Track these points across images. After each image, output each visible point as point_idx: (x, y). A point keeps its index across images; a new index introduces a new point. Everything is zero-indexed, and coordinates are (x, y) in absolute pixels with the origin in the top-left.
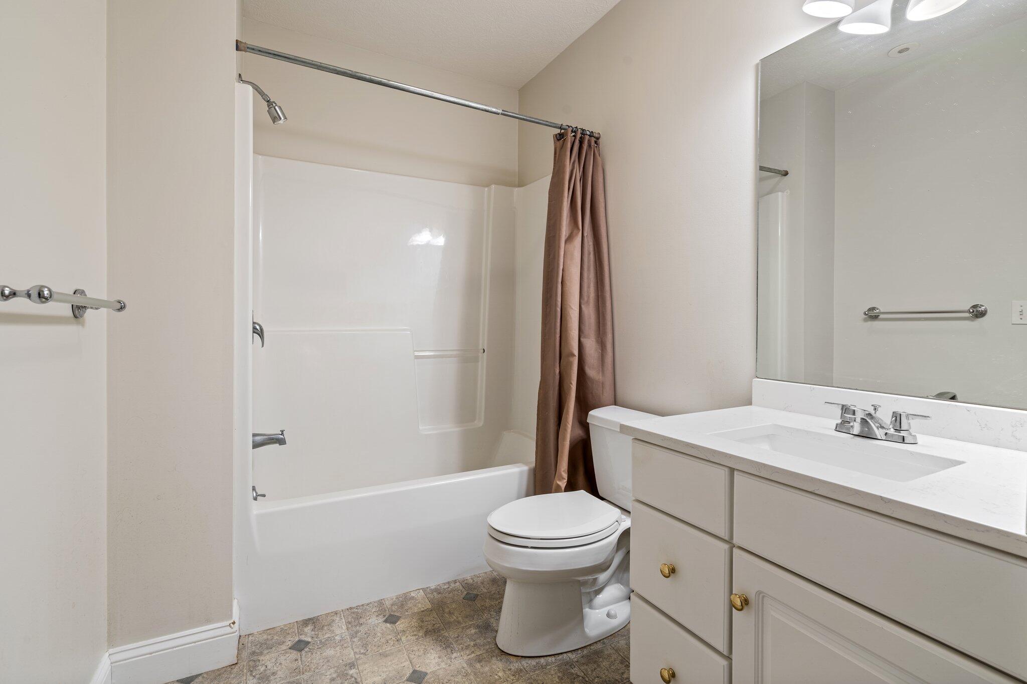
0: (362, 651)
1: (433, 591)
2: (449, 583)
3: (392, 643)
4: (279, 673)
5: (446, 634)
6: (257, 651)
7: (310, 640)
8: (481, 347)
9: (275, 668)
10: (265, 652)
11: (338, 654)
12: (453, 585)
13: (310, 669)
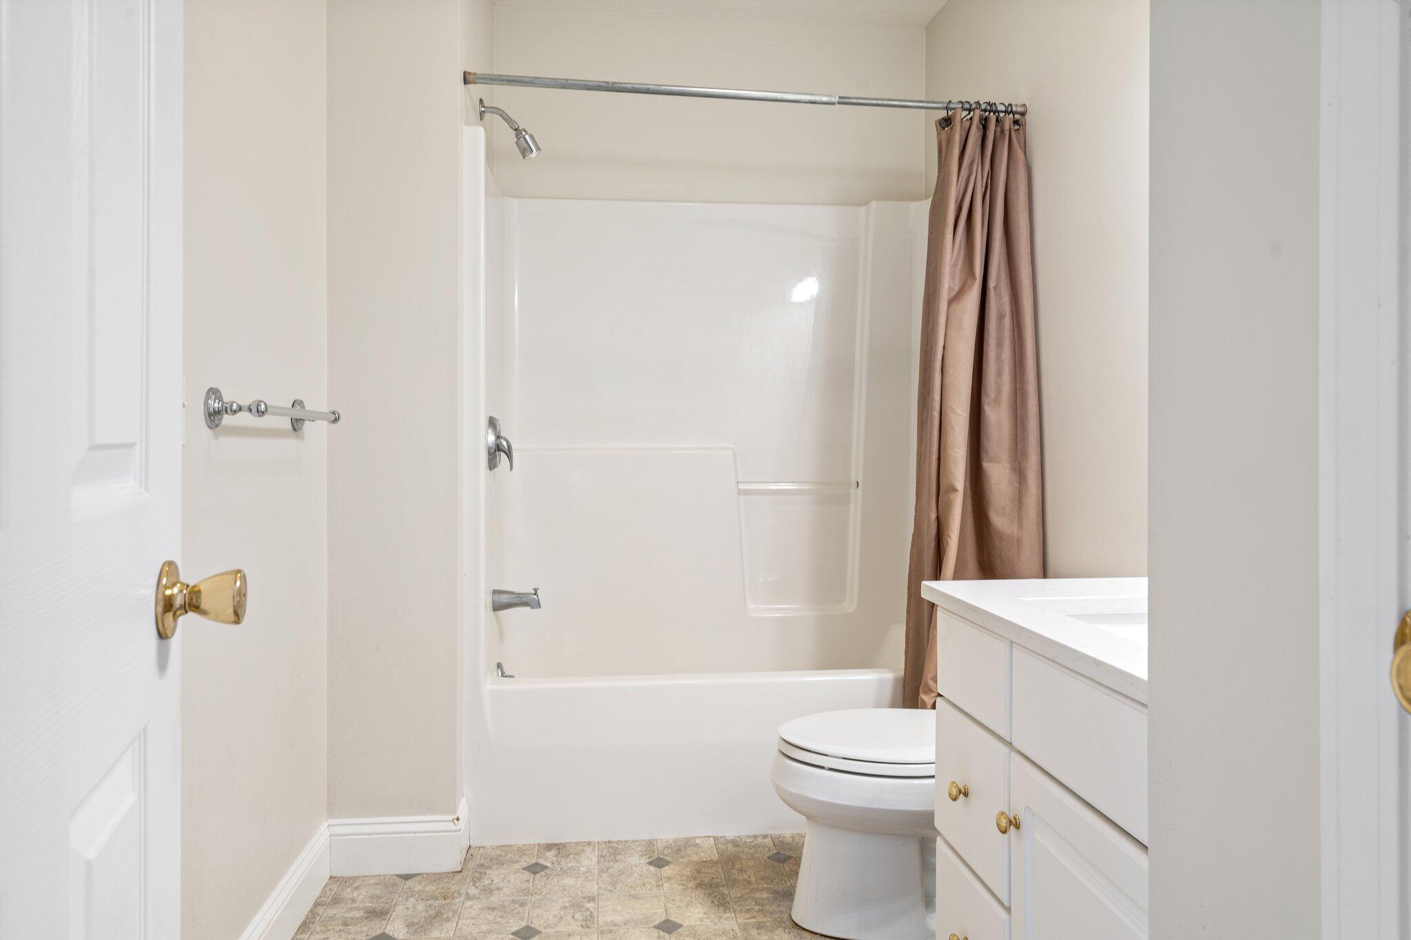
0: (609, 888)
1: (727, 842)
2: (755, 837)
3: (650, 887)
4: (505, 890)
5: (726, 892)
6: (486, 864)
7: (549, 865)
8: (853, 479)
9: (502, 884)
10: (495, 867)
11: (579, 885)
12: (760, 840)
13: (541, 893)
